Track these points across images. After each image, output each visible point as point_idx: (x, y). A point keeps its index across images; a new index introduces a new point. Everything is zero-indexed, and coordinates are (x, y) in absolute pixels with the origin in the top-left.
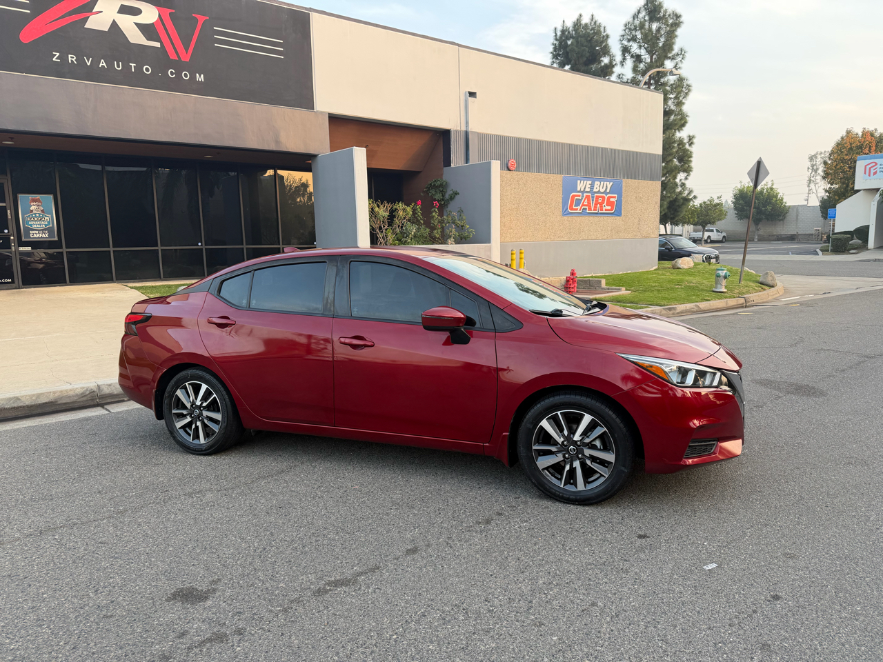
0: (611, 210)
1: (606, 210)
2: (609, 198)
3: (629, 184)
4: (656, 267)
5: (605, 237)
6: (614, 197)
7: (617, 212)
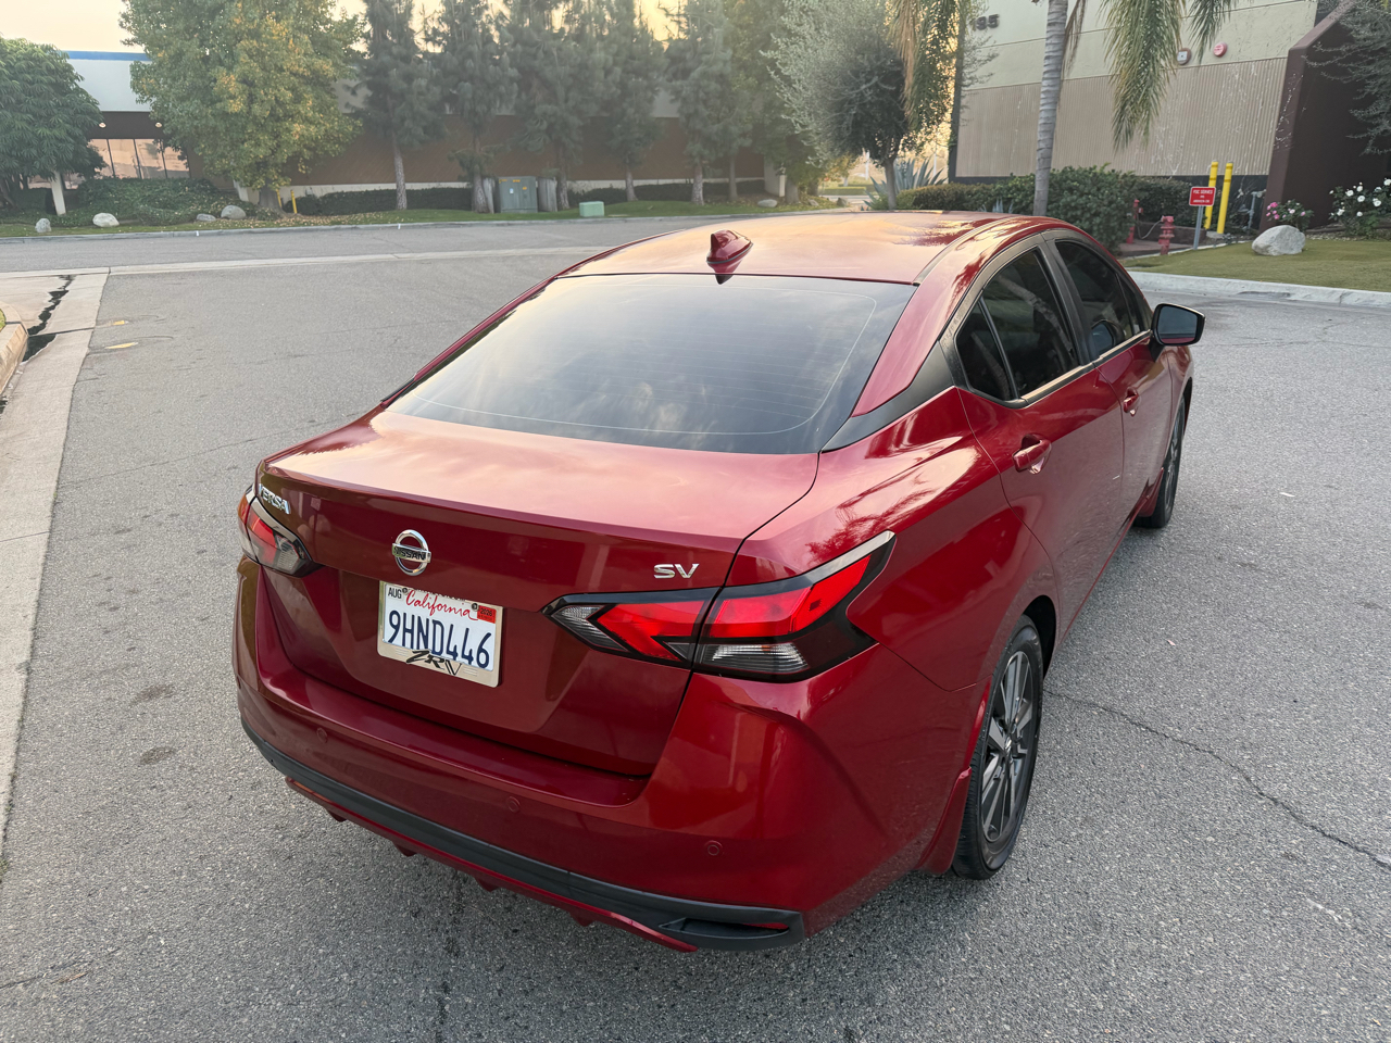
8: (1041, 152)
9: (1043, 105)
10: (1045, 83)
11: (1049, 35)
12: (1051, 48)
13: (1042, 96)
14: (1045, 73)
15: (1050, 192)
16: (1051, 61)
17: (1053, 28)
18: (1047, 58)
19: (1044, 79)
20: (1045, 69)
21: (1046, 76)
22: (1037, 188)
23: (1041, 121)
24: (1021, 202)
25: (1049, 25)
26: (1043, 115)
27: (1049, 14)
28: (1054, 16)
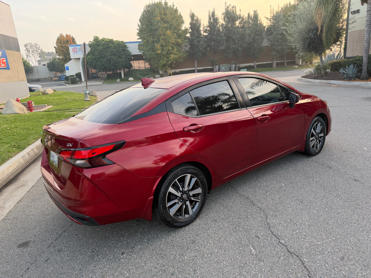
0: (5, 66)
1: (3, 66)
2: (3, 60)
3: (8, 52)
4: (29, 95)
5: (6, 81)
6: (4, 60)
7: (8, 68)
8: (365, 48)
9: (365, 35)
10: (366, 28)
11: (367, 14)
12: (368, 18)
13: (365, 32)
14: (366, 25)
15: (368, 60)
16: (368, 22)
17: (368, 12)
18: (367, 21)
19: (366, 27)
20: (366, 24)
21: (366, 26)
22: (364, 59)
23: (365, 40)
24: (359, 63)
25: (367, 11)
26: (365, 38)
27: (367, 8)
28: (369, 9)
